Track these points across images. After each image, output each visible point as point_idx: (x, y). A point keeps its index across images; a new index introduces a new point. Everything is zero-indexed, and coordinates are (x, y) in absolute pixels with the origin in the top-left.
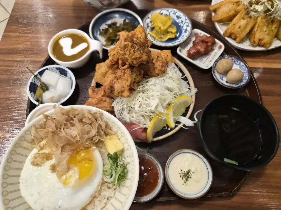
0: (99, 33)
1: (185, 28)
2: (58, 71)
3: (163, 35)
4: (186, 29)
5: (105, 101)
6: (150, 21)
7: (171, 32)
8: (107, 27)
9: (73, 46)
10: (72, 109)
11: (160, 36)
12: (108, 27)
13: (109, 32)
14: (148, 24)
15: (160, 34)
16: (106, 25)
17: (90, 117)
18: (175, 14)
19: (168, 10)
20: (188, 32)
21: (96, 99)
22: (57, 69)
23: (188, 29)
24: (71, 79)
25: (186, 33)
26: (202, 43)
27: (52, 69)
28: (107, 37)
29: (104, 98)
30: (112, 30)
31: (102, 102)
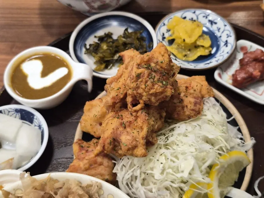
0: (84, 50)
1: (224, 38)
2: (19, 115)
3: (190, 50)
4: (227, 41)
5: (101, 164)
6: (167, 30)
7: (203, 46)
8: (96, 40)
9: (45, 74)
10: (51, 179)
11: (184, 53)
12: (99, 40)
13: (102, 49)
14: (163, 34)
15: (185, 50)
16: (95, 37)
17: (81, 192)
18: (207, 17)
19: (194, 12)
20: (229, 46)
21: (85, 161)
22: (17, 111)
23: (229, 41)
24: (40, 127)
25: (227, 46)
26: (254, 62)
27: (9, 112)
28: (100, 57)
29: (99, 159)
30: (107, 46)
31: (96, 165)
